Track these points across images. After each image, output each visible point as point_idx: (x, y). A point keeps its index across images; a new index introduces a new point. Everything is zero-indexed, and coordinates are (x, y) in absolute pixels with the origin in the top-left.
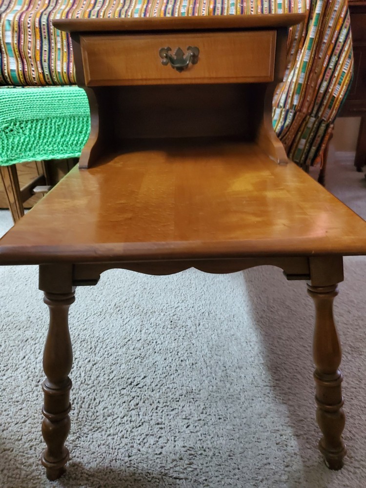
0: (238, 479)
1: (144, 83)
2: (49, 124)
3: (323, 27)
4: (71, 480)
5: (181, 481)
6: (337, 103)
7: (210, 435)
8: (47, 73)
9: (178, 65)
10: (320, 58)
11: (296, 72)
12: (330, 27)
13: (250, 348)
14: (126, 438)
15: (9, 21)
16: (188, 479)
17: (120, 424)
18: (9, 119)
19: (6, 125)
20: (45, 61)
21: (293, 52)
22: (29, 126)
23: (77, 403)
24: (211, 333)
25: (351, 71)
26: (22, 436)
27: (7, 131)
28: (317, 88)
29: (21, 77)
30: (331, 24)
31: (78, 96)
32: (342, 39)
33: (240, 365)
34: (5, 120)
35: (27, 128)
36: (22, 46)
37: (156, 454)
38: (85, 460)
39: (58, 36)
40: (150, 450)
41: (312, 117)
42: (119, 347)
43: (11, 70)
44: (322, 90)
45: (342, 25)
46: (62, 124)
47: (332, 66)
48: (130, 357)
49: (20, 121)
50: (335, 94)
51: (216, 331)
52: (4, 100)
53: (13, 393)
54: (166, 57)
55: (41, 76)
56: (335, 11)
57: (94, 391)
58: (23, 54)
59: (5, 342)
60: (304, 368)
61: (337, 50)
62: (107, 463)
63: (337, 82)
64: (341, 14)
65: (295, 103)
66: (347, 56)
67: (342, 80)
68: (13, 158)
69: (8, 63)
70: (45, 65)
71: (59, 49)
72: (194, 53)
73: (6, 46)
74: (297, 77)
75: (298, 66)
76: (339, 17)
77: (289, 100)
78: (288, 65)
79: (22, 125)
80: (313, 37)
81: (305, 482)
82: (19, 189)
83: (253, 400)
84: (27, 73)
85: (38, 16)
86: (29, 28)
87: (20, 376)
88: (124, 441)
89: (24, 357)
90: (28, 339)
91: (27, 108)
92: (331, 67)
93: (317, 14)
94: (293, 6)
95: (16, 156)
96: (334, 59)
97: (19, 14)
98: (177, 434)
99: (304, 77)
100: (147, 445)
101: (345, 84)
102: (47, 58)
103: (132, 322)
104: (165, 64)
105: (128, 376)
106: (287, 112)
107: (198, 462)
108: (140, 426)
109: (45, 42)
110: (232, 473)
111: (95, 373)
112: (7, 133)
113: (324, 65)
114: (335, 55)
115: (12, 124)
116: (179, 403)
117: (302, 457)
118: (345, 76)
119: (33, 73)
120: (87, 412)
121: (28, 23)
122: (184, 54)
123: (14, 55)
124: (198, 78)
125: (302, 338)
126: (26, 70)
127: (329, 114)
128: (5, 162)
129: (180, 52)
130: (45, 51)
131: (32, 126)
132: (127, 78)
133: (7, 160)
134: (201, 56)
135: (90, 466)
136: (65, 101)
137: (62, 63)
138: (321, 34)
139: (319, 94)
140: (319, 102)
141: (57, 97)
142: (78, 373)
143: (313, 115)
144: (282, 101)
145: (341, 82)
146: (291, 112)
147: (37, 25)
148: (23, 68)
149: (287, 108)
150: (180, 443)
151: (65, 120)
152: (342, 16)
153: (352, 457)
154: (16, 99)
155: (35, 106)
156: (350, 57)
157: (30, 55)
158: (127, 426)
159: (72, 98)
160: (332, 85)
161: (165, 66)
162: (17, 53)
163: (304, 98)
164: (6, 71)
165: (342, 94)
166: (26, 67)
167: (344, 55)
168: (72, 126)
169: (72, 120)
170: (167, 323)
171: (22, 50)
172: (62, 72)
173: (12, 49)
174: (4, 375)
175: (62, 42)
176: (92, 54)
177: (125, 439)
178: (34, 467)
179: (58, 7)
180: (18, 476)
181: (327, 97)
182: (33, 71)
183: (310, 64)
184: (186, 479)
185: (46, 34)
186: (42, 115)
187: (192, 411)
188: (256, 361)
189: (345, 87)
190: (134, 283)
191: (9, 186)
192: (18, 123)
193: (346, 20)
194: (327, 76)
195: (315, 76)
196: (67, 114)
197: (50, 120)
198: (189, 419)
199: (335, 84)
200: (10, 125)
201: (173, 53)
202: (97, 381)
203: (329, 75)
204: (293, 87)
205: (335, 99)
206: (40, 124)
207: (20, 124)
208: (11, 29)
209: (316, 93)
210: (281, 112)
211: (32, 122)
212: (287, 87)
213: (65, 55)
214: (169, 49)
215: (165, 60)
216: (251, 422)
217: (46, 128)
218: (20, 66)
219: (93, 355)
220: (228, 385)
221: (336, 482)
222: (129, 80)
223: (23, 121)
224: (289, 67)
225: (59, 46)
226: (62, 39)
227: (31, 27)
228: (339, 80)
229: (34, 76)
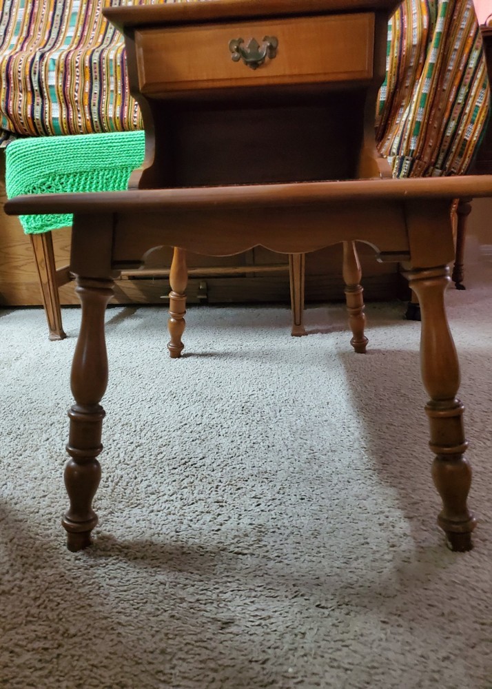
0: (323, 557)
1: (210, 85)
2: (95, 177)
3: (446, 50)
4: (99, 550)
5: (246, 556)
6: (471, 148)
7: (287, 515)
8: (96, 120)
9: (251, 59)
10: (444, 90)
11: (413, 108)
12: (456, 50)
13: (349, 433)
14: (174, 514)
15: (54, 60)
16: (254, 555)
17: (167, 501)
18: (48, 172)
19: (43, 180)
20: (94, 105)
21: (408, 83)
22: (71, 180)
23: (112, 481)
24: (295, 418)
25: (487, 104)
26: (39, 509)
27: (44, 187)
28: (442, 130)
29: (64, 125)
30: (457, 45)
31: (132, 141)
32: (472, 64)
33: (333, 449)
34: (42, 174)
35: (68, 183)
36: (68, 89)
37: (213, 530)
38: (119, 533)
39: (112, 76)
40: (204, 527)
41: (437, 168)
42: (172, 430)
43: (54, 119)
44: (449, 133)
45: (472, 46)
46: (112, 177)
47: (461, 99)
48: (186, 439)
49: (60, 175)
50: (468, 137)
51: (302, 417)
52: (43, 149)
53: (31, 471)
54: (238, 50)
55: (89, 123)
56: (462, 29)
57: (136, 470)
58: (69, 98)
59: (25, 425)
60: (423, 453)
61: (467, 78)
62: (147, 536)
63: (470, 120)
64: (469, 32)
65: (413, 147)
66: (481, 85)
67: (476, 116)
68: (49, 223)
69: (49, 110)
70: (95, 109)
71: (112, 91)
72: (271, 44)
73: (49, 90)
74: (414, 113)
75: (415, 99)
76: (468, 36)
77: (405, 145)
78: (402, 102)
79: (63, 180)
80: (434, 62)
81: (417, 563)
82: (55, 269)
83: (349, 482)
84: (72, 120)
85: (89, 53)
86: (77, 67)
87: (41, 456)
88: (171, 517)
89: (48, 439)
90: (54, 423)
91: (70, 158)
92: (460, 101)
93: (437, 33)
94: (406, 27)
95: (53, 220)
96: (463, 91)
97: (65, 53)
98: (243, 512)
99: (424, 113)
100: (201, 522)
101: (480, 122)
102: (97, 102)
103: (192, 408)
104: (236, 60)
105: (181, 456)
106: (402, 159)
107: (268, 540)
108: (193, 504)
109: (96, 84)
110: (315, 551)
111: (138, 453)
112: (44, 190)
113: (451, 100)
114: (465, 85)
115: (50, 179)
116: (247, 483)
117: (414, 538)
118: (479, 112)
119: (80, 120)
120: (125, 489)
121: (77, 62)
122: (259, 47)
123: (58, 100)
124: (277, 76)
125: (422, 425)
126: (71, 117)
127: (460, 163)
128: (39, 229)
129: (253, 44)
130: (95, 93)
131: (74, 180)
132: (189, 79)
133: (42, 225)
134: (281, 48)
135: (123, 539)
136: (116, 148)
137: (115, 107)
138: (444, 58)
139: (445, 138)
140: (446, 148)
141: (107, 143)
142: (117, 453)
143: (438, 166)
144: (395, 146)
145: (474, 120)
146: (407, 160)
147: (87, 64)
148: (68, 115)
149: (402, 154)
150: (246, 520)
151: (115, 172)
152: (472, 35)
153: (486, 540)
154: (57, 147)
155: (79, 155)
156: (484, 87)
157: (76, 99)
158: (176, 504)
159: (125, 143)
160: (463, 125)
161: (237, 63)
162: (61, 98)
163: (425, 141)
164: (47, 120)
165: (476, 135)
166: (72, 114)
167: (476, 84)
168: (123, 179)
169: (124, 172)
170: (236, 409)
171: (68, 94)
172: (115, 118)
173: (56, 93)
174: (21, 455)
175: (116, 83)
176: (148, 50)
177: (172, 516)
178: (52, 538)
179: (112, 45)
180: (30, 546)
181: (457, 141)
182: (80, 118)
183: (431, 96)
184: (252, 554)
185: (98, 74)
186: (87, 166)
187: (265, 491)
188: (356, 446)
189: (479, 125)
190: (197, 373)
191: (42, 260)
192: (58, 178)
193: (477, 39)
194: (456, 113)
195: (438, 114)
196: (117, 164)
197: (96, 173)
198: (260, 498)
199: (466, 123)
200: (48, 180)
201: (246, 46)
202: (141, 461)
203: (458, 112)
204: (409, 126)
205: (468, 143)
206: (84, 178)
207: (60, 179)
208: (56, 68)
209: (441, 135)
210: (394, 161)
211: (75, 176)
212: (401, 128)
213: (119, 98)
214: (241, 41)
215: (236, 55)
216: (345, 503)
217: (91, 183)
218: (64, 113)
219: (138, 437)
220: (316, 467)
221: (462, 563)
222: (192, 81)
223: (64, 175)
224: (404, 104)
225: (112, 87)
226: (116, 79)
227: (80, 67)
228: (471, 117)
229: (80, 124)
